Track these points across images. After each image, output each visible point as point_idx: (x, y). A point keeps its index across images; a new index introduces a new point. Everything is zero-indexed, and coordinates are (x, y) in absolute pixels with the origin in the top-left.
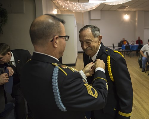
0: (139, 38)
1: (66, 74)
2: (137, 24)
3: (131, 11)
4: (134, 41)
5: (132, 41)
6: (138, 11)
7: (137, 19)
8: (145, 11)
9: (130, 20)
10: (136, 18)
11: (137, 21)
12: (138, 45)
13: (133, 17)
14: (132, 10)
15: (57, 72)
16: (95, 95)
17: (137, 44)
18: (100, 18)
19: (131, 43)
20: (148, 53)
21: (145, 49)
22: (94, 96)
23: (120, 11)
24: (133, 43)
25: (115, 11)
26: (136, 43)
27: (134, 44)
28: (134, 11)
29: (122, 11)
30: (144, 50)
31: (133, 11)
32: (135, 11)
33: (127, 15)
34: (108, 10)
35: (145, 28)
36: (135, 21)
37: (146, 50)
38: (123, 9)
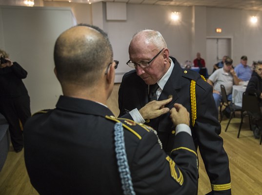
0: (199, 55)
1: (140, 138)
2: (193, 29)
3: (182, 6)
4: (190, 62)
5: (187, 61)
6: (195, 6)
7: (193, 21)
8: (207, 7)
9: (181, 22)
10: (191, 18)
11: (194, 25)
12: (197, 68)
13: (186, 17)
14: (185, 4)
15: (123, 133)
16: (180, 178)
17: (195, 66)
18: (124, 18)
19: (185, 66)
20: (225, 86)
21: (217, 77)
22: (178, 180)
23: (163, 5)
24: (189, 65)
25: (154, 4)
26: (193, 64)
27: (190, 67)
28: (188, 5)
29: (166, 5)
30: (215, 80)
31: (186, 6)
32: (190, 7)
33: (175, 12)
34: (141, 4)
35: (208, 37)
36: (190, 25)
37: (219, 79)
38: (168, 2)
